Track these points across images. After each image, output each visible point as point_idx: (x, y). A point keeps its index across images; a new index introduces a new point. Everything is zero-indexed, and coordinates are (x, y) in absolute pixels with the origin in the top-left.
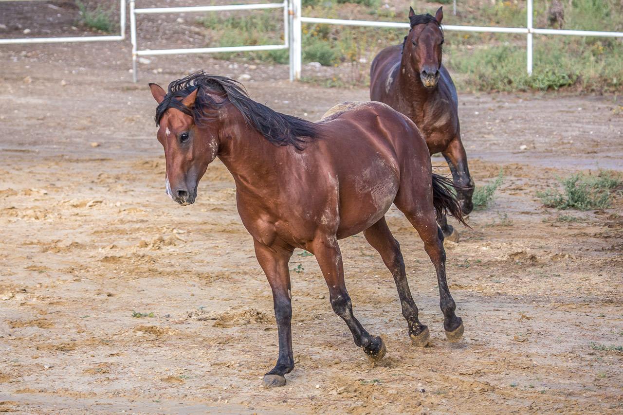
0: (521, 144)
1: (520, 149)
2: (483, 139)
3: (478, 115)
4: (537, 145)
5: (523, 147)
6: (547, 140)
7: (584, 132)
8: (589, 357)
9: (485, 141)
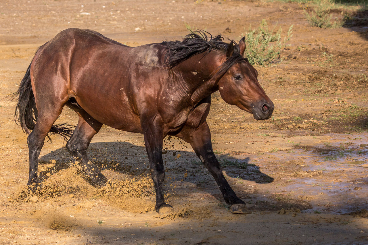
0: (136, 27)
1: (135, 30)
2: (109, 24)
3: (105, 8)
4: (147, 27)
5: (137, 29)
6: (153, 23)
7: (178, 17)
8: (192, 170)
9: (111, 26)
